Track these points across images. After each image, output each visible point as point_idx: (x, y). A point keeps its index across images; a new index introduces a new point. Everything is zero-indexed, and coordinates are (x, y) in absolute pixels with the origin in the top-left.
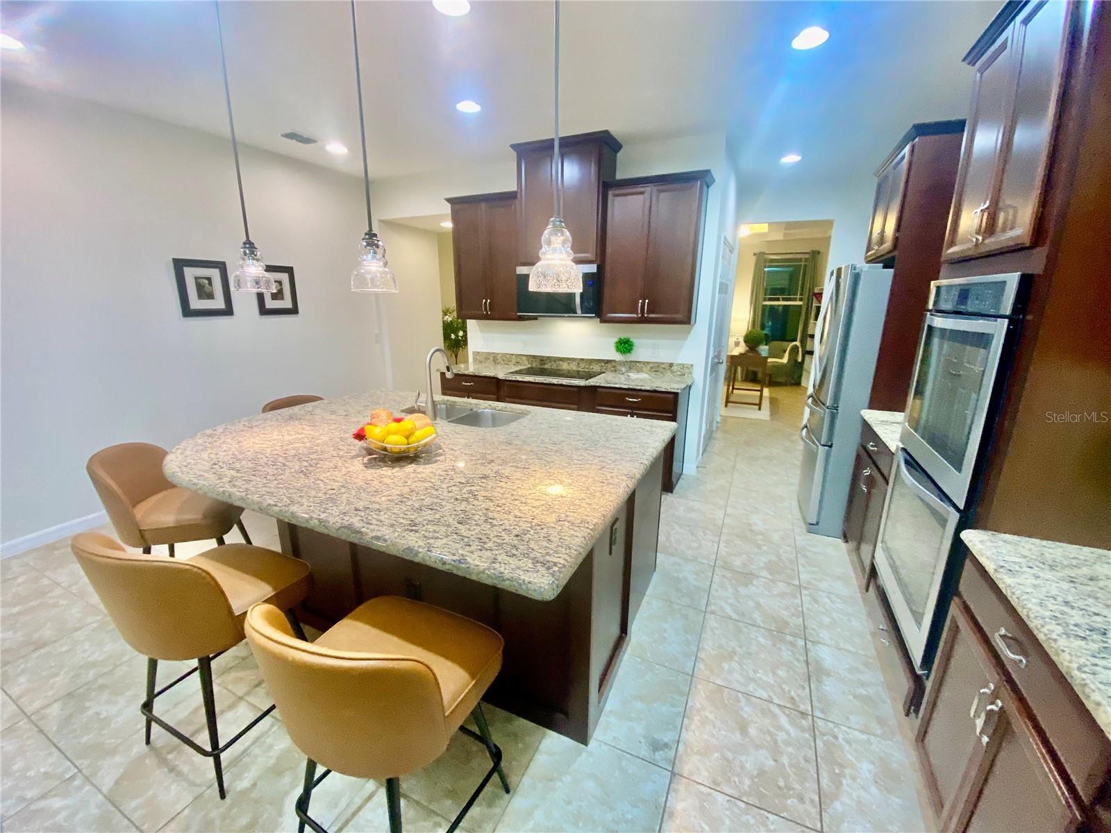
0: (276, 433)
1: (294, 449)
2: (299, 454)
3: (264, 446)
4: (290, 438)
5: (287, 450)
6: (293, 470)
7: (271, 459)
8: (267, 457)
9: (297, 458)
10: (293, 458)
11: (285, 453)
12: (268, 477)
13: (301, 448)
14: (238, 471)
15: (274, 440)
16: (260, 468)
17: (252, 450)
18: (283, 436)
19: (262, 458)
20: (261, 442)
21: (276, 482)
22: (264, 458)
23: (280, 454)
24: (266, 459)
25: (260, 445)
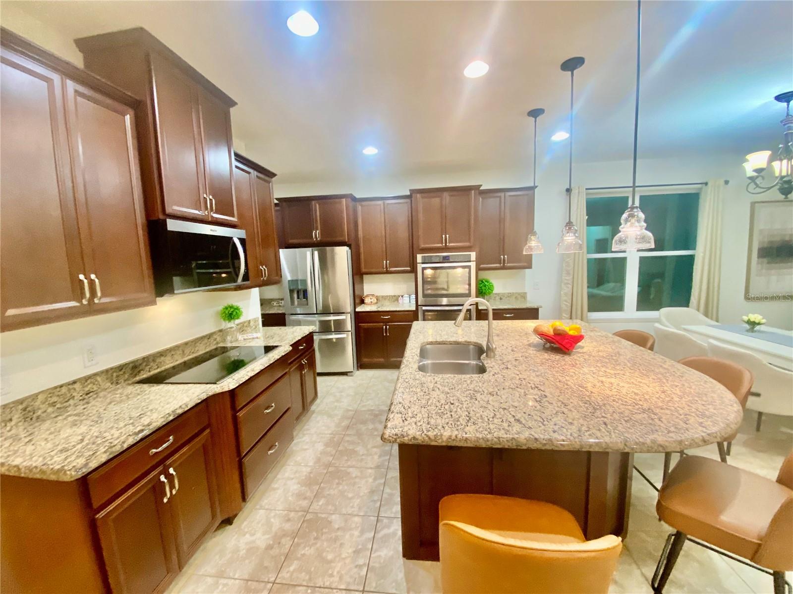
0: (624, 391)
1: (616, 369)
2: (614, 365)
3: (639, 380)
4: (613, 380)
5: (622, 370)
6: (625, 357)
7: (636, 367)
8: (639, 370)
9: (617, 363)
10: (620, 363)
11: (624, 368)
12: (641, 358)
13: (610, 368)
14: (661, 366)
15: (628, 383)
16: (646, 364)
17: (651, 379)
18: (618, 385)
19: (643, 370)
20: (641, 385)
21: (637, 354)
22: (641, 369)
23: (628, 369)
24: (640, 368)
25: (643, 381)
